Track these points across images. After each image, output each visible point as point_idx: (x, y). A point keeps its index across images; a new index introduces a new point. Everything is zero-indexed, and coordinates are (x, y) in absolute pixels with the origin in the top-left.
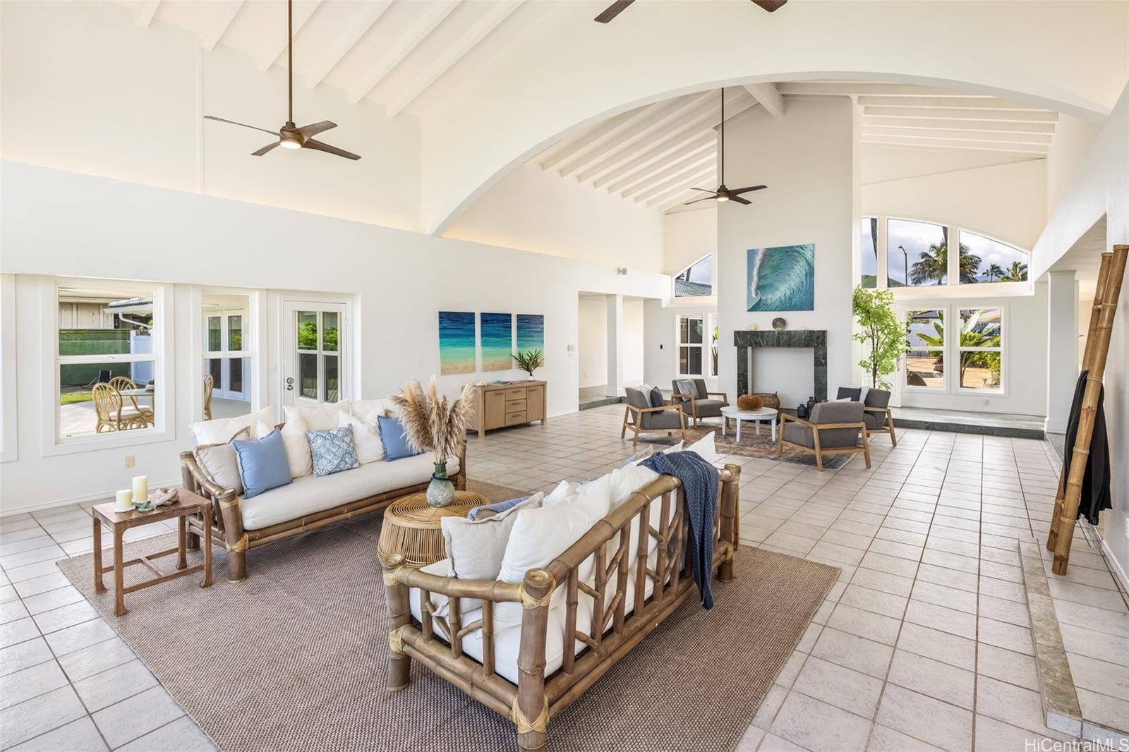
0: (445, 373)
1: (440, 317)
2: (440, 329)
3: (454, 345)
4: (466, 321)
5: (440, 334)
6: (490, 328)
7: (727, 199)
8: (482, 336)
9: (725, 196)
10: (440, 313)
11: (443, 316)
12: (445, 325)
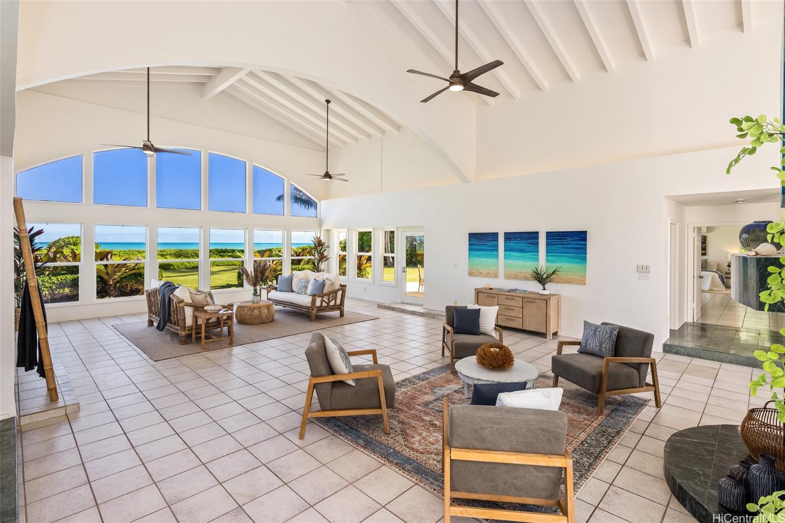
0: (471, 275)
1: (469, 237)
2: (469, 245)
3: (479, 256)
4: (490, 239)
5: (469, 248)
6: (512, 244)
7: (461, 88)
8: (505, 250)
9: (460, 83)
10: (469, 234)
11: (472, 236)
12: (472, 242)
